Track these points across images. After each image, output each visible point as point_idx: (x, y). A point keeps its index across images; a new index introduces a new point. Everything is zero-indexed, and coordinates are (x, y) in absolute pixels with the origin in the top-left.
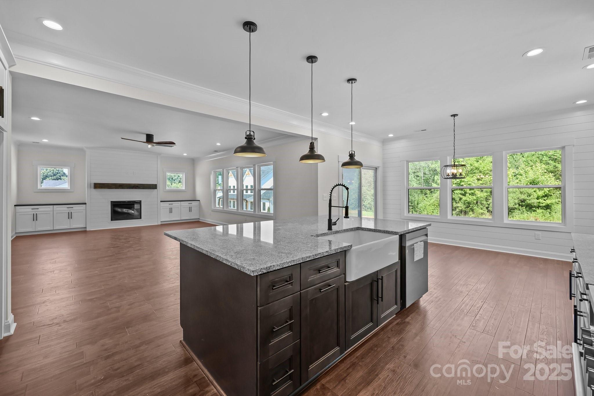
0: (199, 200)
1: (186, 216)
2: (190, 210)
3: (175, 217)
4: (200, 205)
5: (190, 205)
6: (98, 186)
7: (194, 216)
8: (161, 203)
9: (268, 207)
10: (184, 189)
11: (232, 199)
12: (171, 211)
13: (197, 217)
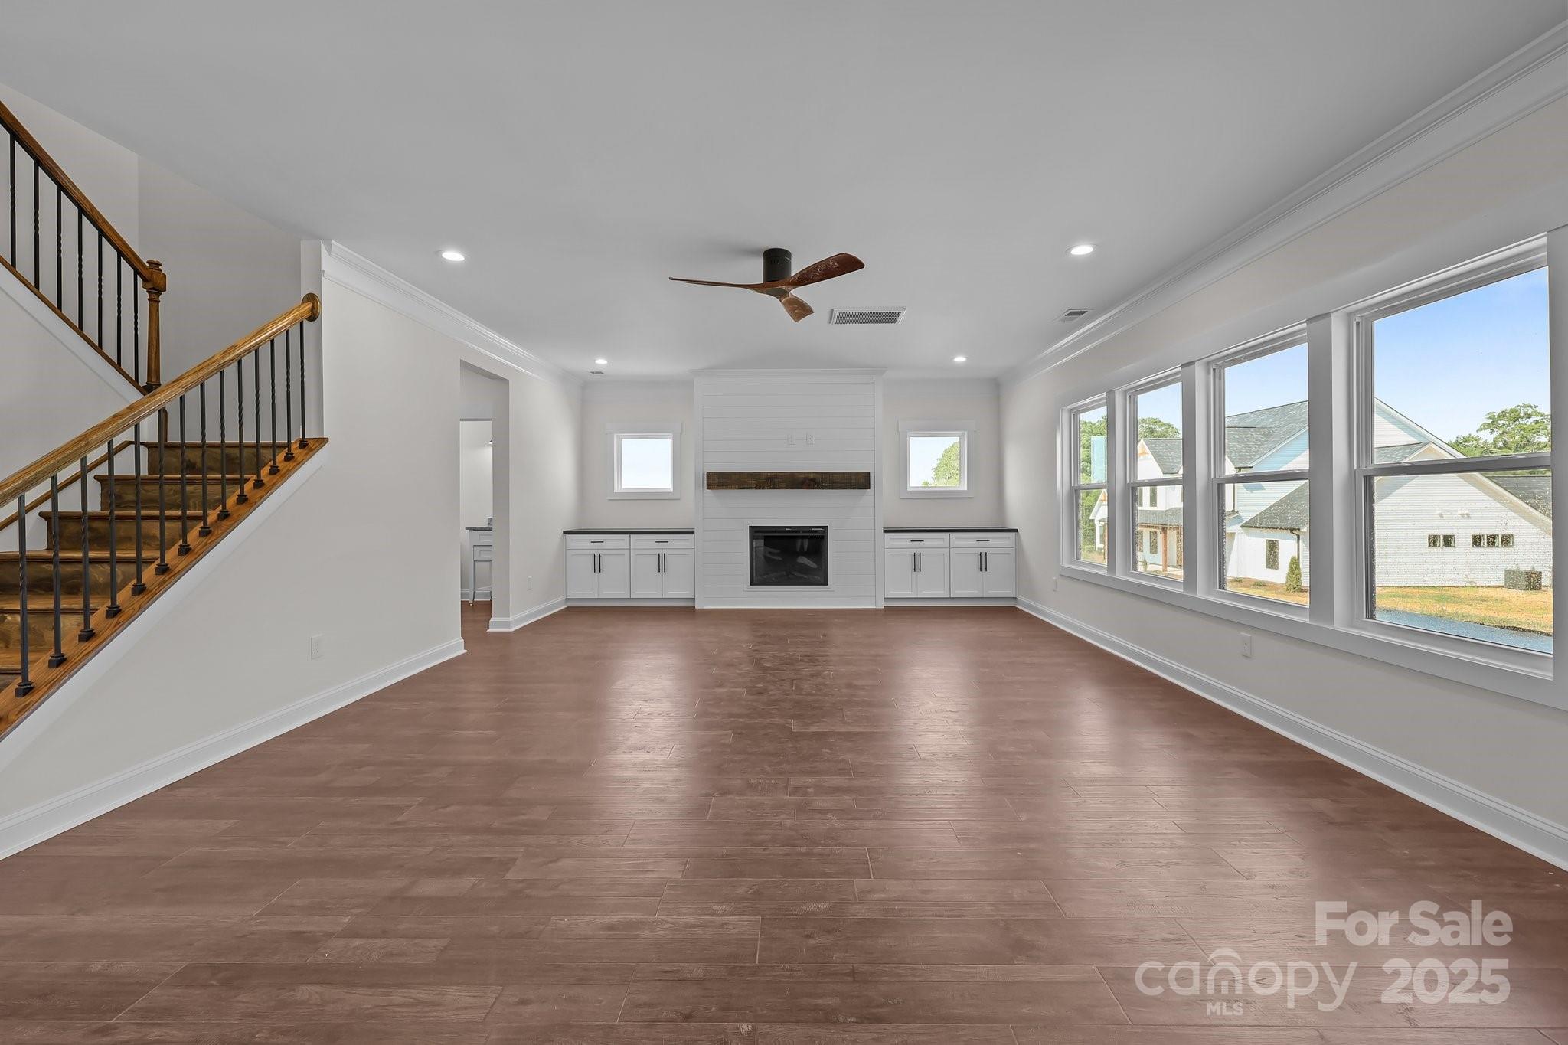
0: (1016, 531)
1: (969, 587)
2: (983, 563)
3: (930, 588)
4: (1018, 547)
5: (982, 548)
6: (718, 481)
7: (995, 588)
8: (887, 535)
9: (1293, 559)
10: (966, 489)
11: (1147, 527)
12: (917, 564)
13: (1009, 593)
